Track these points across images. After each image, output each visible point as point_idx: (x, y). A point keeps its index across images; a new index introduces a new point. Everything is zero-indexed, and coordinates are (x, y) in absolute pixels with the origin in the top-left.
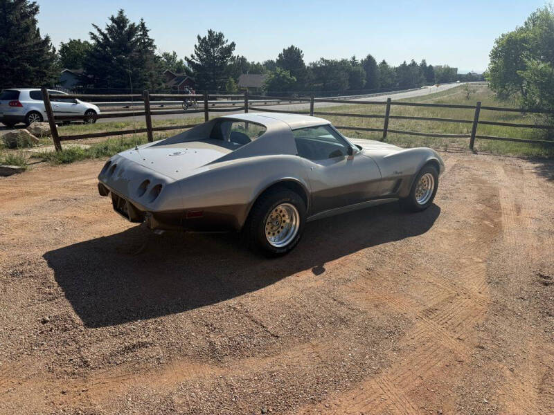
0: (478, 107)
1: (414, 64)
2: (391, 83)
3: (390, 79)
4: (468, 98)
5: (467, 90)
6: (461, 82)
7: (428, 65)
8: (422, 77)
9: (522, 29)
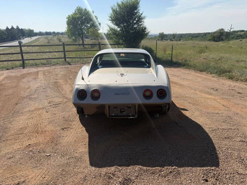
0: (64, 45)
1: (12, 28)
2: (5, 37)
3: (4, 35)
4: (49, 42)
5: (47, 39)
6: (39, 36)
7: (20, 28)
8: (20, 34)
9: (74, 13)
